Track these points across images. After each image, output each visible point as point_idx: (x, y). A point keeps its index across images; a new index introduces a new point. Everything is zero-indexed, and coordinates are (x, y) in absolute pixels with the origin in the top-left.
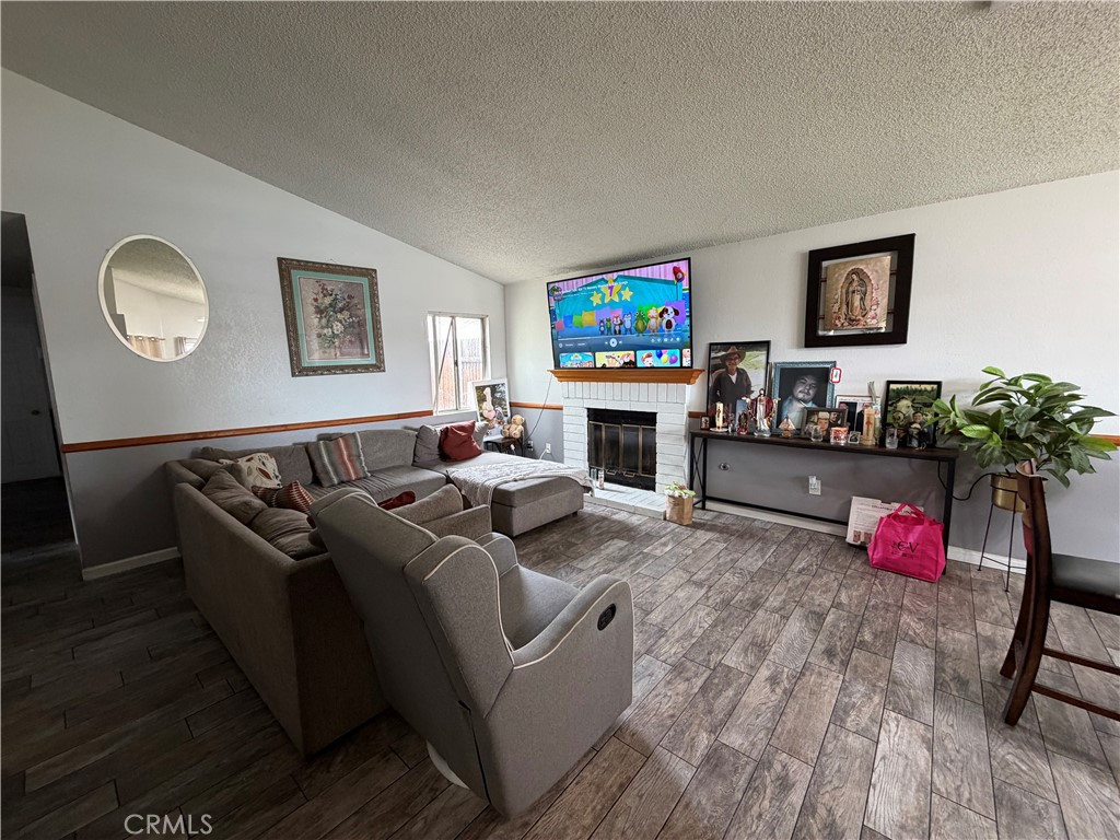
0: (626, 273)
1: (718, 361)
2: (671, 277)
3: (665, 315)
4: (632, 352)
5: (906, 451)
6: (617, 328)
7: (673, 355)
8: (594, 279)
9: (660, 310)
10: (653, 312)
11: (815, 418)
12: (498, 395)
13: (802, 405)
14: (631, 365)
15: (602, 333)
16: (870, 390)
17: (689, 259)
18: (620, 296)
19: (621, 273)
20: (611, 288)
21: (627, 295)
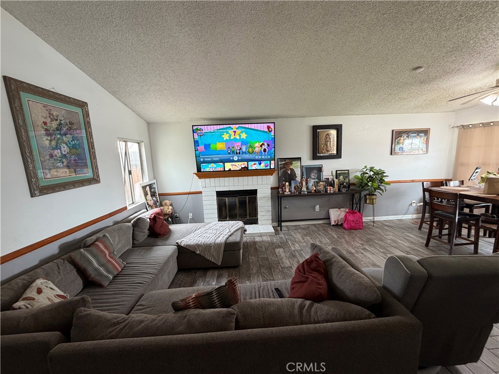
0: (243, 125)
1: (282, 166)
2: (266, 130)
3: (263, 146)
4: (246, 163)
5: (341, 192)
6: (238, 151)
7: (267, 163)
8: (225, 126)
9: (261, 144)
10: (257, 145)
11: (319, 185)
12: (153, 190)
13: (313, 181)
14: (246, 168)
15: (229, 153)
16: (332, 173)
17: (274, 123)
18: (240, 136)
19: (241, 125)
20: (235, 132)
21: (244, 136)
